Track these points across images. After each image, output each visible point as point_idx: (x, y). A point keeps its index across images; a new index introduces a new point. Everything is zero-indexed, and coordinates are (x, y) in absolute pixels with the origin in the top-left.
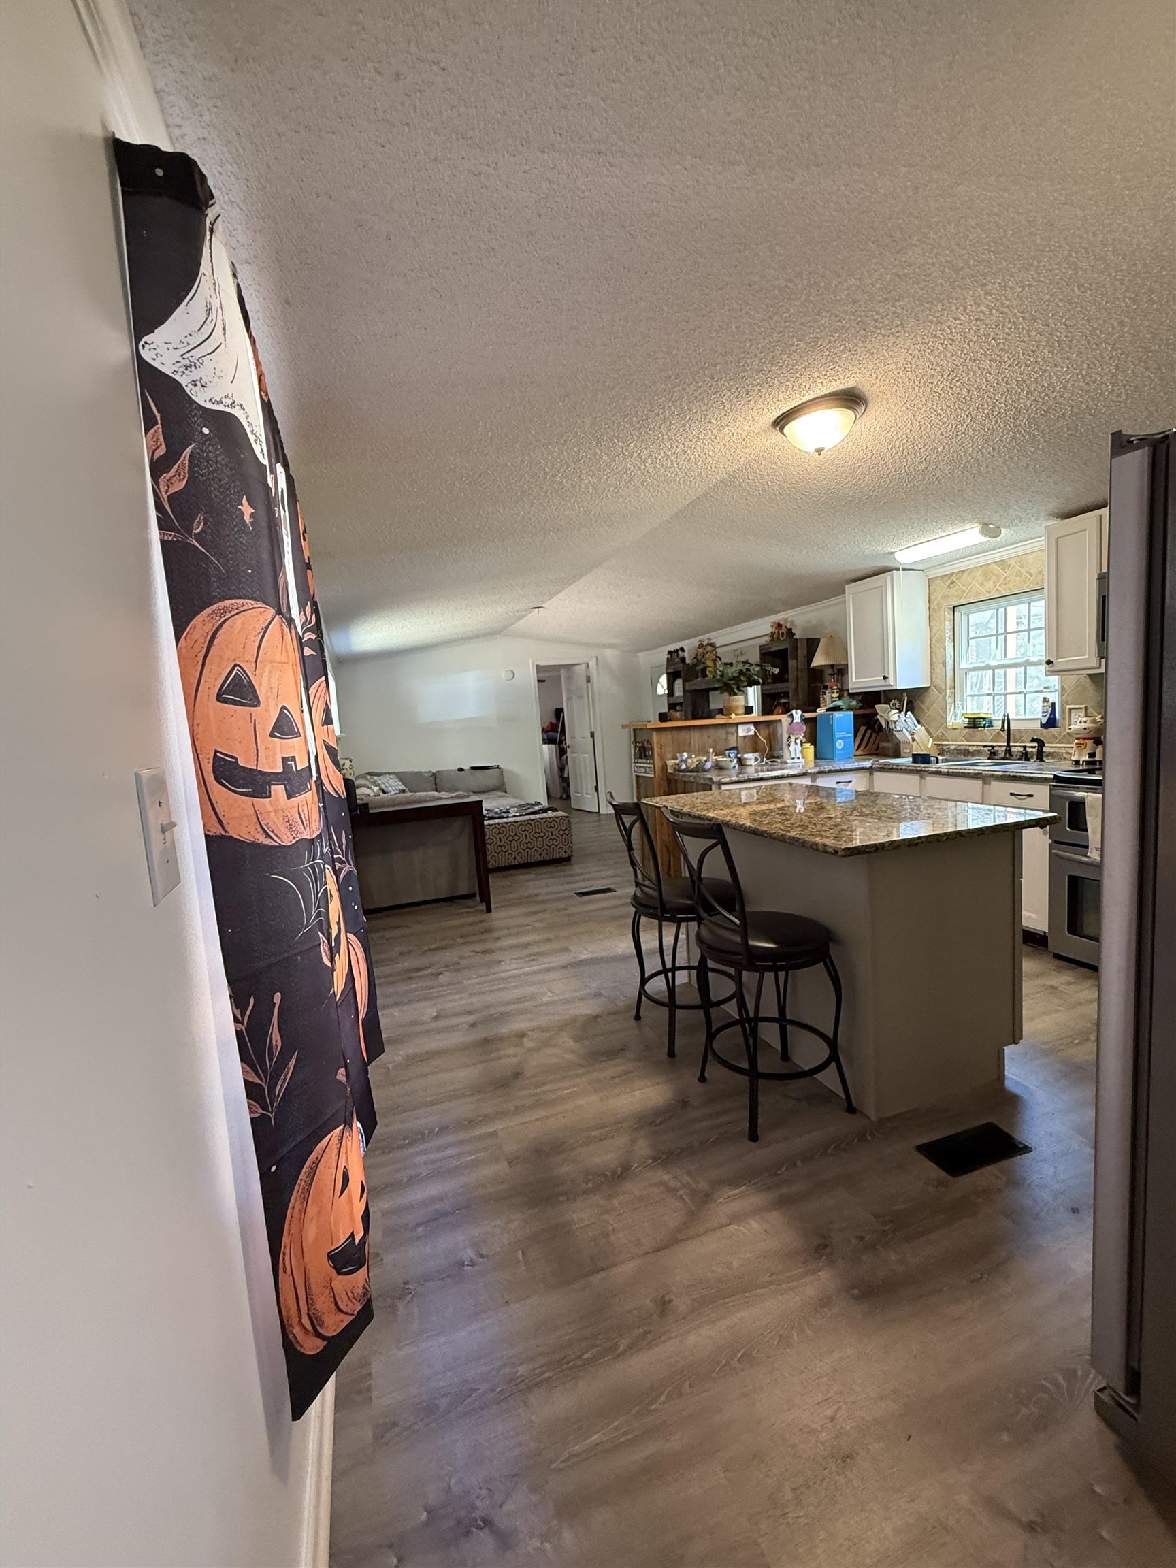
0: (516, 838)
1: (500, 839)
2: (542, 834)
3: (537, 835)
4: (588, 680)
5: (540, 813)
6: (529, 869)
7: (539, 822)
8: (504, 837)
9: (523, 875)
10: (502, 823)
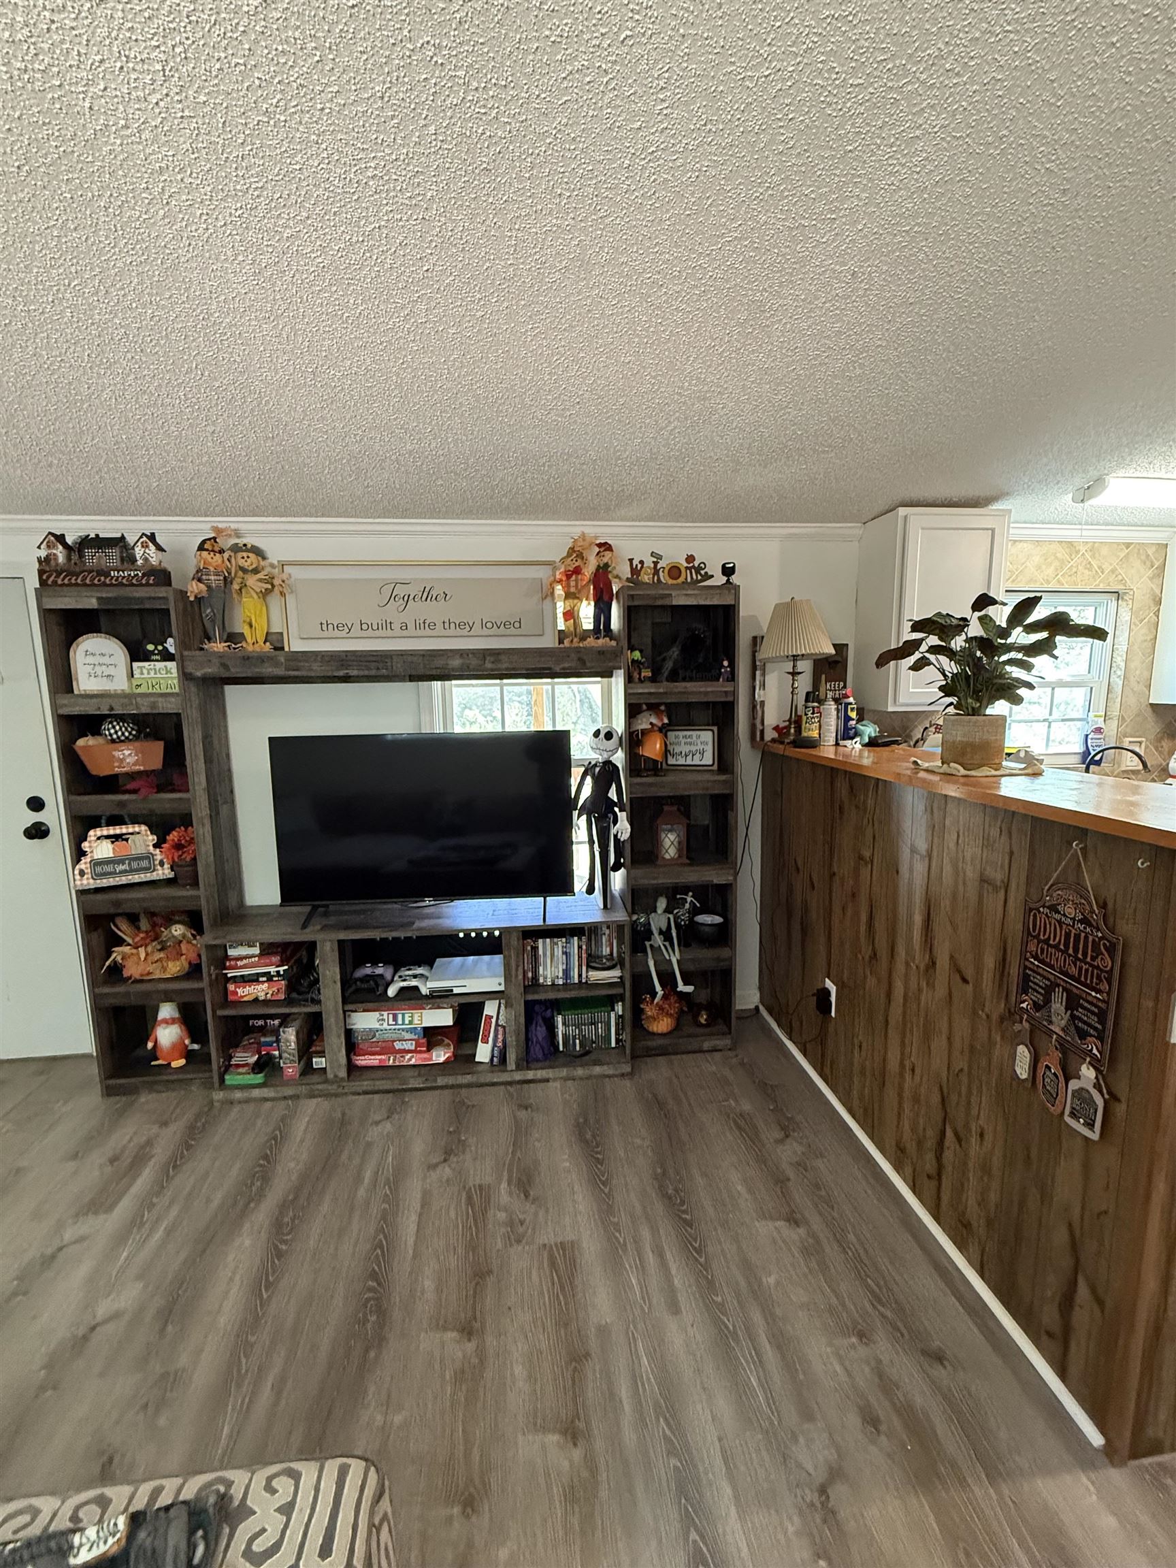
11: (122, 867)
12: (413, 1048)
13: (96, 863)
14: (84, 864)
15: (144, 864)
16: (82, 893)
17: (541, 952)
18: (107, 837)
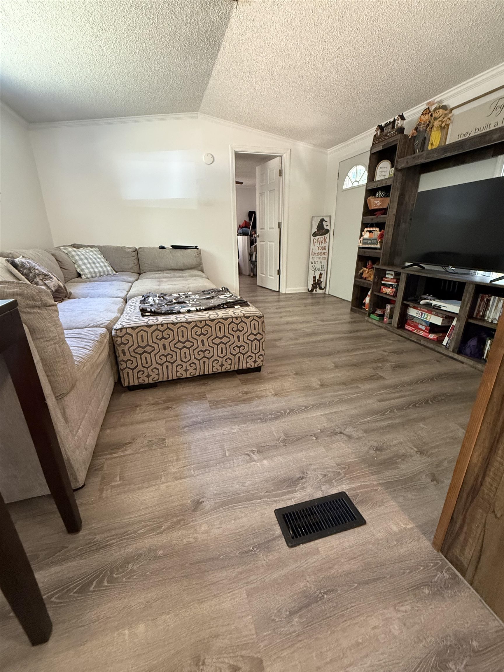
0: (188, 344)
1: (164, 345)
2: (225, 340)
3: (217, 341)
4: (281, 173)
5: (224, 308)
6: (204, 387)
7: (221, 322)
8: (170, 343)
9: (192, 404)
10: (167, 324)
11: (369, 242)
12: (424, 329)
13: (364, 239)
14: (361, 239)
15: (375, 241)
16: (359, 248)
17: (491, 303)
18: (368, 231)
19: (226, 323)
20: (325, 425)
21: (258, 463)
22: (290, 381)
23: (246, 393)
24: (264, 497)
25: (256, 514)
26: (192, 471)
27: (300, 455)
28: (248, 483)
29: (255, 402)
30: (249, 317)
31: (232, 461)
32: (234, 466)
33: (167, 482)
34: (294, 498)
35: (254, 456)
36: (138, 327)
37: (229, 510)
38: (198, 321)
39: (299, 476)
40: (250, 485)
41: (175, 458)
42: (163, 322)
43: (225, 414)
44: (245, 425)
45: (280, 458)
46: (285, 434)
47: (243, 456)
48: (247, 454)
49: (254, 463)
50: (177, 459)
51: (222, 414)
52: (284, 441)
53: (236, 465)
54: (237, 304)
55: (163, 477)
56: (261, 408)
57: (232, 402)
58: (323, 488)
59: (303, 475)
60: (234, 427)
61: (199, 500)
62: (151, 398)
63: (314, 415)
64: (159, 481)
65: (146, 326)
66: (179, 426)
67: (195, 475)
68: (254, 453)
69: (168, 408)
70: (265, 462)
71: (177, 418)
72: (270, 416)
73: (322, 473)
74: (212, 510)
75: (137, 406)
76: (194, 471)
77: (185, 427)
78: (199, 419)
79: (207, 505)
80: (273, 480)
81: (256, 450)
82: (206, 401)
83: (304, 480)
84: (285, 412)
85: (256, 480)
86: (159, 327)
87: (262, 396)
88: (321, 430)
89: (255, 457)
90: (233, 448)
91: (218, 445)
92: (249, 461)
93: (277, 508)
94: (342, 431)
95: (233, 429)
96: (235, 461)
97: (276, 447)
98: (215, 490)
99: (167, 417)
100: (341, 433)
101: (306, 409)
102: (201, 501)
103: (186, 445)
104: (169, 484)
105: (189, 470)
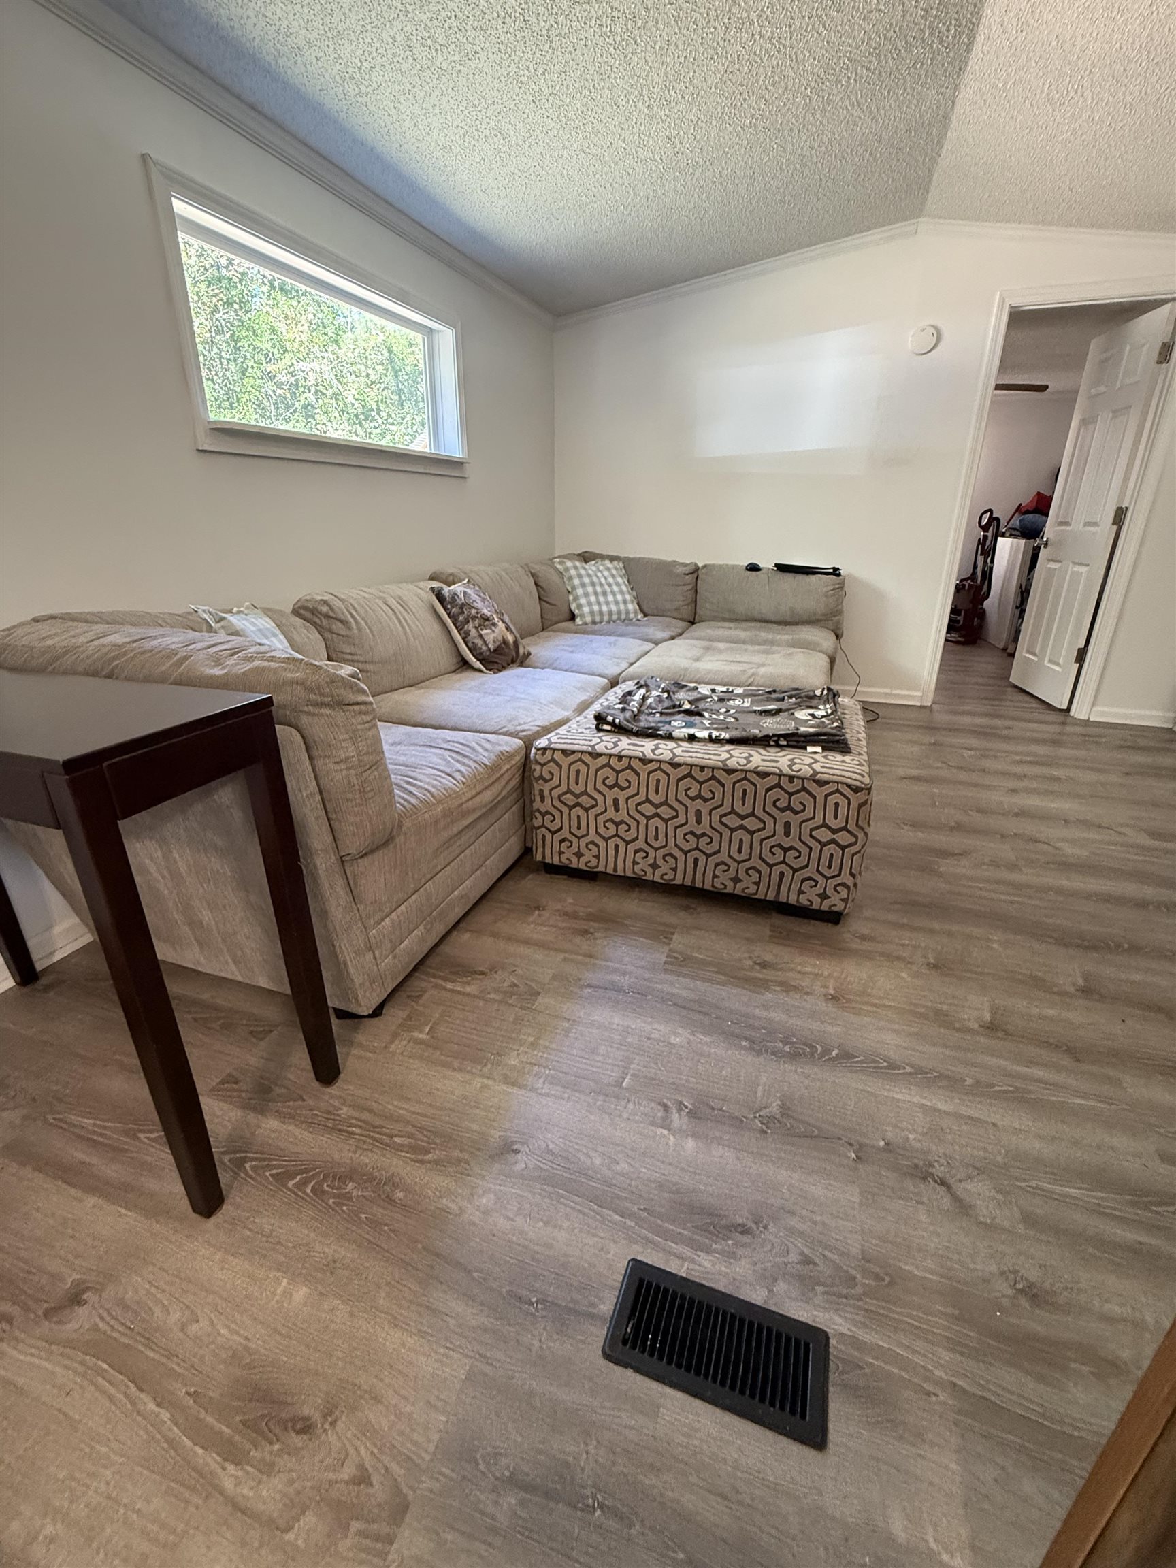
4: (1166, 353)
5: (778, 745)
6: (682, 914)
7: (749, 780)
8: (628, 799)
9: (634, 942)
10: (630, 758)
19: (763, 784)
20: (911, 1137)
21: (672, 1138)
22: (902, 978)
23: (764, 965)
24: (631, 1216)
25: (591, 1241)
26: (541, 1081)
27: (784, 1176)
28: (623, 1166)
29: (769, 996)
30: (827, 782)
31: (623, 1103)
32: (620, 1116)
33: (488, 1078)
34: (692, 1261)
35: (675, 1116)
36: (573, 752)
37: (549, 1197)
38: (696, 766)
39: (740, 1221)
40: (622, 1174)
41: (531, 1039)
42: (623, 753)
43: (684, 993)
44: (708, 1039)
45: (729, 1154)
46: (783, 1106)
47: (653, 1105)
48: (665, 1107)
49: (666, 1132)
50: (532, 1044)
51: (675, 991)
52: (769, 1121)
53: (625, 1115)
54: (814, 743)
55: (489, 1066)
56: (773, 1015)
57: (718, 973)
58: (781, 1287)
59: (754, 1226)
60: (680, 1031)
61: (514, 1143)
62: (570, 900)
63: (898, 1096)
64: (479, 1068)
65: (590, 754)
66: (580, 979)
67: (539, 1091)
68: (680, 1110)
69: (585, 932)
70: (690, 1144)
71: (587, 960)
72: (781, 1045)
73: (806, 1251)
74: (522, 1177)
75: (538, 908)
76: (544, 1083)
77: (589, 986)
78: (625, 981)
79: (523, 1162)
80: (677, 1192)
81: (690, 1106)
82: (666, 949)
83: (746, 1239)
84: (826, 1051)
85: (644, 1170)
86: (613, 762)
87: (796, 988)
88: (887, 1144)
89: (677, 1120)
90: (645, 1077)
91: (622, 1053)
92: (659, 1121)
93: (639, 1258)
94: (951, 1181)
95: (676, 1034)
96: (631, 1106)
97: (738, 1123)
98: (553, 1142)
99: (571, 952)
100: (943, 1183)
101: (888, 1069)
102: (515, 1147)
103: (566, 1025)
104: (490, 1082)
105: (538, 1076)
